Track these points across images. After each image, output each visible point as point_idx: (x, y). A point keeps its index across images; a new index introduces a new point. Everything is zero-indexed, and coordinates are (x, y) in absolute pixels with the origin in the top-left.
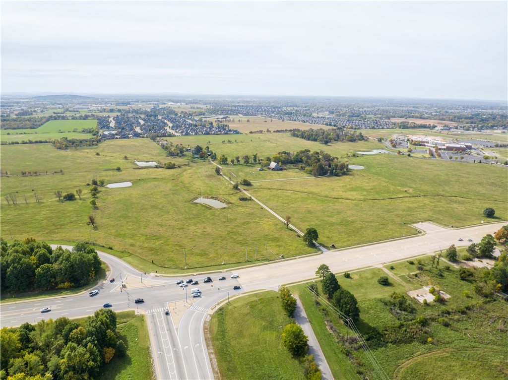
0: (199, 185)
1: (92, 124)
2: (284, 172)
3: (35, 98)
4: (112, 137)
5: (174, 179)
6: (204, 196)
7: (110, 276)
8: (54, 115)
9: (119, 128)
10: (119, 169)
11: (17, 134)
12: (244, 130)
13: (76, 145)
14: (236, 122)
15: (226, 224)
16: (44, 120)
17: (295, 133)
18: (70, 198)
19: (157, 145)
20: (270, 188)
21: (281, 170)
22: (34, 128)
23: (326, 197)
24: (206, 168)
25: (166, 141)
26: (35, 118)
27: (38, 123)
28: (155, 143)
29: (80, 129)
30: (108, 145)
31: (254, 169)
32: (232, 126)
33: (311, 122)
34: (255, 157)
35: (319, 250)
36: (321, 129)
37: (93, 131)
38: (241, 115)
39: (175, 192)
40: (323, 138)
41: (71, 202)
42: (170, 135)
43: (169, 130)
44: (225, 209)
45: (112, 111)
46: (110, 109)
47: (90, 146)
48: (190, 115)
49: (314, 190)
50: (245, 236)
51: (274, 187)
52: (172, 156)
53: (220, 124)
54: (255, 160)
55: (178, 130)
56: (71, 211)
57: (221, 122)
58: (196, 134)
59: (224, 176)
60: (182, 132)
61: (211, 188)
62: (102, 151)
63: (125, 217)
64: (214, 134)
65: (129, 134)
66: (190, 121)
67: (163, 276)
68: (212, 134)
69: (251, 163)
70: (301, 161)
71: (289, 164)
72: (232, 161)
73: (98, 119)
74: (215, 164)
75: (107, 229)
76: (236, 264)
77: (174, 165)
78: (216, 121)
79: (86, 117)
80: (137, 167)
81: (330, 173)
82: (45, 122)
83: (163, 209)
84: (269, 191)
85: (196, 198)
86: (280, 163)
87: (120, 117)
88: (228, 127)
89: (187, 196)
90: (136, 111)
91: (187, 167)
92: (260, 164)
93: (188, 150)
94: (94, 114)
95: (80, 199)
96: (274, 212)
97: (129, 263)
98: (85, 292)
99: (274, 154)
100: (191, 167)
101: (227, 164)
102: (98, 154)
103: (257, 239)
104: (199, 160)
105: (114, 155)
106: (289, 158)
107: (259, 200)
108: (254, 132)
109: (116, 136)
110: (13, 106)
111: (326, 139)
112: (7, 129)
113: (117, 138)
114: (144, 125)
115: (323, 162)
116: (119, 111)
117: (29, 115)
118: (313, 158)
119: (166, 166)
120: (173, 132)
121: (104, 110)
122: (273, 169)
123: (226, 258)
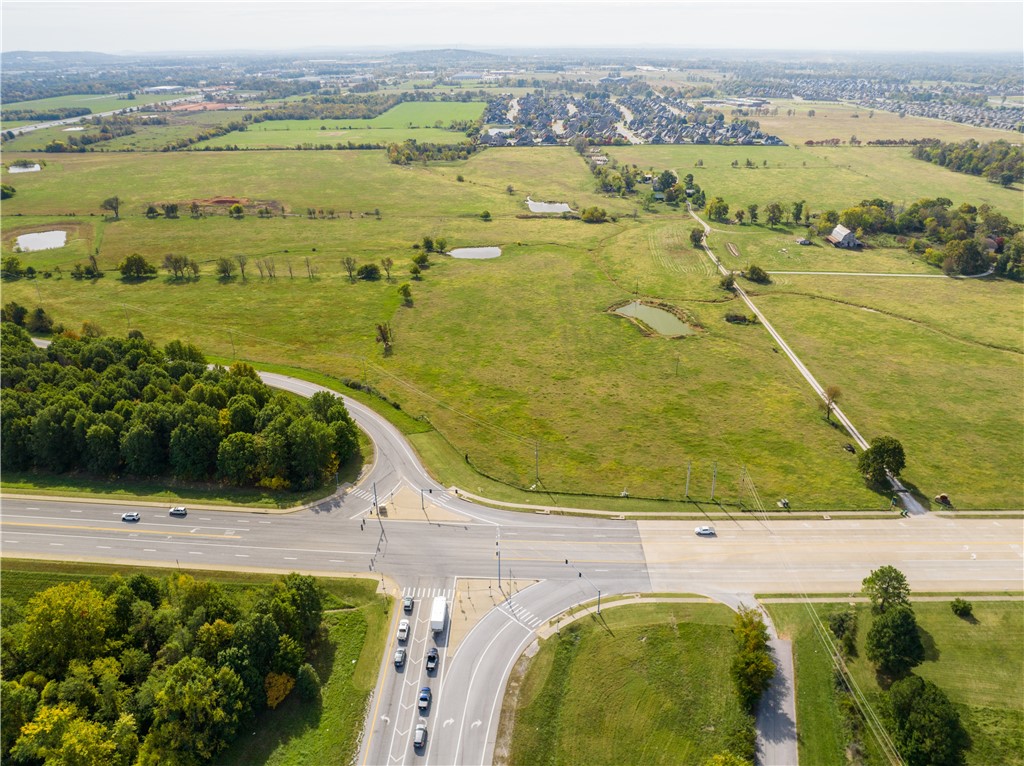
0: (642, 271)
1: (474, 112)
2: (867, 254)
3: (395, 56)
4: (502, 142)
5: (594, 248)
6: (647, 299)
7: (366, 477)
8: (413, 91)
9: (522, 122)
10: (486, 217)
11: (337, 128)
12: (793, 136)
13: (428, 156)
14: (781, 116)
15: (671, 382)
16: (391, 102)
17: (925, 151)
18: (370, 274)
19: (584, 164)
20: (817, 294)
21: (859, 247)
22: (369, 118)
23: (964, 339)
24: (672, 226)
25: (607, 155)
26: (377, 97)
27: (378, 108)
28: (581, 159)
29: (447, 124)
30: (487, 160)
31: (788, 239)
32: (767, 125)
33: (978, 121)
34: (799, 208)
35: (899, 503)
36: (1001, 143)
37: (470, 127)
38: (798, 99)
39: (584, 282)
40: (1001, 169)
41: (370, 283)
42: (621, 143)
43: (621, 128)
44: (682, 342)
45: (521, 84)
46: (519, 81)
47: (453, 159)
48: (681, 95)
49: (936, 314)
50: (708, 423)
51: (825, 294)
52: (608, 191)
53: (742, 118)
54: (797, 217)
55: (640, 131)
56: (362, 304)
57: (746, 114)
58: (679, 141)
59: (710, 253)
60: (647, 137)
61: (669, 279)
62: (471, 173)
63: (456, 331)
64: (719, 143)
65: (537, 137)
66: (676, 112)
67: (475, 501)
68: (714, 143)
69: (786, 224)
70: (920, 228)
71: (885, 235)
72: (740, 215)
73: (490, 102)
74: (698, 219)
75: (408, 358)
76: (656, 504)
77: (604, 214)
78: (733, 112)
79: (467, 98)
80: (525, 213)
81: (997, 268)
82: (392, 106)
83: (542, 321)
84: (811, 302)
85: (625, 303)
86: (859, 232)
87: (532, 98)
88: (757, 125)
89: (605, 294)
90: (569, 86)
91: (631, 222)
92: (808, 226)
93: (645, 180)
94: (484, 90)
95: (389, 278)
96: (806, 365)
97: (418, 451)
98: (302, 507)
99: (849, 203)
100: (640, 222)
101: (727, 222)
102: (460, 179)
103: (734, 438)
104: (663, 207)
105: (491, 182)
106: (888, 219)
107: (776, 327)
108: (818, 143)
109: (509, 141)
110: (353, 72)
111: (1010, 170)
112: (326, 117)
113: (509, 145)
114: (574, 116)
115: (980, 237)
116: (536, 84)
117: (372, 90)
118: (955, 223)
119: (586, 215)
120: (629, 135)
121: (507, 83)
122: (838, 245)
123: (637, 480)
